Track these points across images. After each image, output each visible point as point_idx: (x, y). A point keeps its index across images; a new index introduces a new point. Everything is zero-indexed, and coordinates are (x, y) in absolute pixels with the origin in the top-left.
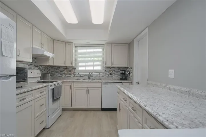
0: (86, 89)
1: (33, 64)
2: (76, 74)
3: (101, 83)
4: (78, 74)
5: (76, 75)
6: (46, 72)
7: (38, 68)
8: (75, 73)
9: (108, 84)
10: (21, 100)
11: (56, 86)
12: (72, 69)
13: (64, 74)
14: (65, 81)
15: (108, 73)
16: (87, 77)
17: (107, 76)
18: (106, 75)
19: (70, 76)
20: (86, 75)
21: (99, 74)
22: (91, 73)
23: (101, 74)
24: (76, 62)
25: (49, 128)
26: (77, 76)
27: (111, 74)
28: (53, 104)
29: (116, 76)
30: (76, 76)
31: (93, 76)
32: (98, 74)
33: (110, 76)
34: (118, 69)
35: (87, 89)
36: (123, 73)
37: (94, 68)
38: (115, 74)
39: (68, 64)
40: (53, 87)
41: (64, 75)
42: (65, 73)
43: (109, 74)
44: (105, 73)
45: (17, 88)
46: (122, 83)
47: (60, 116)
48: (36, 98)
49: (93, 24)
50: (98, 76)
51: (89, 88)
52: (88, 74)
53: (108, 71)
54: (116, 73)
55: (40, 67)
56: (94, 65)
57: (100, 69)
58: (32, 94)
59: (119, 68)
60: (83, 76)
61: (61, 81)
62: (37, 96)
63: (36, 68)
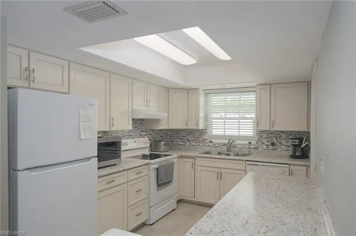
0: (218, 170)
1: (139, 129)
2: (207, 141)
3: (244, 162)
4: (211, 142)
5: (206, 143)
6: (160, 138)
7: (148, 133)
8: (205, 139)
9: (258, 165)
10: (108, 183)
11: (165, 163)
12: (201, 133)
13: (188, 140)
14: (184, 154)
15: (268, 141)
16: (225, 148)
17: (266, 147)
18: (264, 146)
19: (197, 144)
20: (225, 145)
21: (250, 143)
22: (231, 141)
23: (254, 142)
24: (207, 121)
25: (151, 225)
26: (209, 146)
27: (273, 144)
28: (158, 191)
29: (285, 148)
30: (207, 145)
31: (237, 146)
32: (247, 142)
33: (271, 147)
34: (290, 135)
35: (220, 170)
36: (297, 143)
37: (239, 132)
38: (283, 145)
39: (192, 126)
40: (157, 166)
41: (188, 144)
42: (190, 139)
43: (268, 143)
44: (261, 142)
45: (99, 168)
46: (288, 166)
47: (174, 210)
48: (129, 180)
49: (220, 60)
50: (247, 146)
51: (222, 170)
52: (226, 141)
53: (266, 138)
54: (284, 142)
55: (150, 131)
56: (239, 127)
57: (252, 133)
58: (124, 175)
59: (291, 132)
60: (218, 145)
61: (175, 155)
62: (131, 178)
63: (144, 133)
